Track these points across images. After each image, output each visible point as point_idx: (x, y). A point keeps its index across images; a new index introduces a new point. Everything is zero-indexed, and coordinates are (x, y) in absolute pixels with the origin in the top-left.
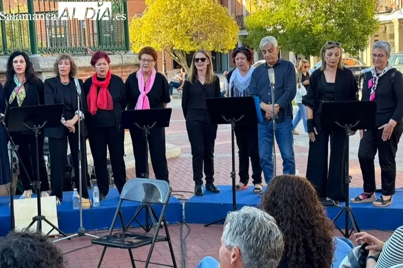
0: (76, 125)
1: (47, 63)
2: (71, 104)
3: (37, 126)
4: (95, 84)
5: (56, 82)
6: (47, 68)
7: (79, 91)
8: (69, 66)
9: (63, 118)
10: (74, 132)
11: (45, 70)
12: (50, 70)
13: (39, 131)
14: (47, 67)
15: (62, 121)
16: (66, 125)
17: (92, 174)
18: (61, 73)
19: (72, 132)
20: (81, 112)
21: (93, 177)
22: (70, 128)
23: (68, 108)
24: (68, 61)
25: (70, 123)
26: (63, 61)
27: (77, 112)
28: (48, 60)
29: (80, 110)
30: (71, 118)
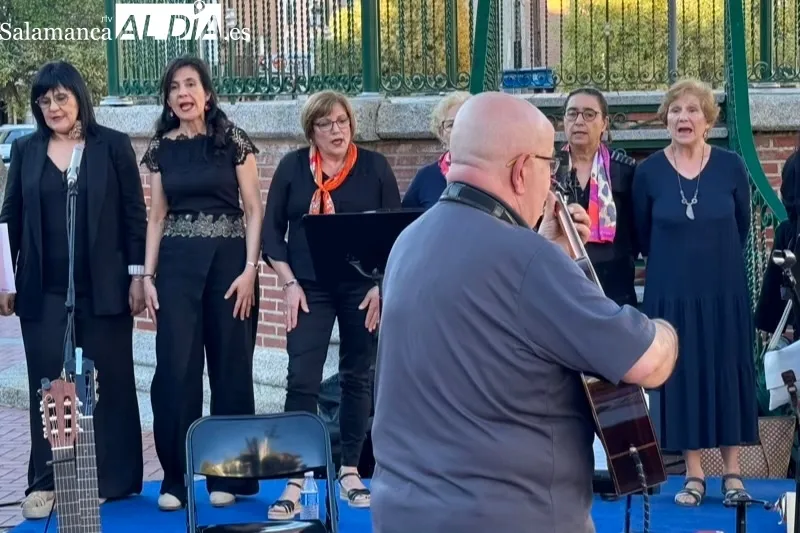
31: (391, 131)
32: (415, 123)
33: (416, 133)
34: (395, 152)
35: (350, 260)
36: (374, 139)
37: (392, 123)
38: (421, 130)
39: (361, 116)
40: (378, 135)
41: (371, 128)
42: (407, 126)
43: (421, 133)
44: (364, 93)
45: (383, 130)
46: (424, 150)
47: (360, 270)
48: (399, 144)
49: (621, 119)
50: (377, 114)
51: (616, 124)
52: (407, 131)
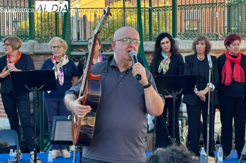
0: (207, 95)
1: (184, 45)
2: (204, 76)
3: (175, 93)
4: (230, 60)
5: (193, 58)
6: (184, 50)
7: (211, 65)
8: (204, 46)
9: (196, 89)
10: (204, 101)
11: (183, 51)
12: (187, 51)
13: (176, 97)
14: (185, 48)
15: (195, 91)
16: (198, 95)
17: (217, 140)
18: (198, 52)
19: (203, 101)
20: (211, 84)
21: (218, 142)
22: (201, 97)
23: (201, 80)
24: (203, 42)
25: (202, 94)
26: (200, 42)
27: (208, 84)
28: (186, 43)
29: (211, 82)
30: (203, 89)
31: (38, 51)
32: (45, 49)
33: (46, 52)
34: (39, 58)
35: (25, 85)
36: (33, 54)
37: (38, 49)
38: (47, 51)
39: (29, 47)
40: (34, 53)
41: (32, 50)
42: (43, 50)
43: (47, 52)
44: (30, 40)
45: (36, 51)
46: (48, 57)
47: (28, 88)
48: (40, 55)
49: (107, 48)
50: (34, 46)
51: (106, 50)
52: (43, 51)
